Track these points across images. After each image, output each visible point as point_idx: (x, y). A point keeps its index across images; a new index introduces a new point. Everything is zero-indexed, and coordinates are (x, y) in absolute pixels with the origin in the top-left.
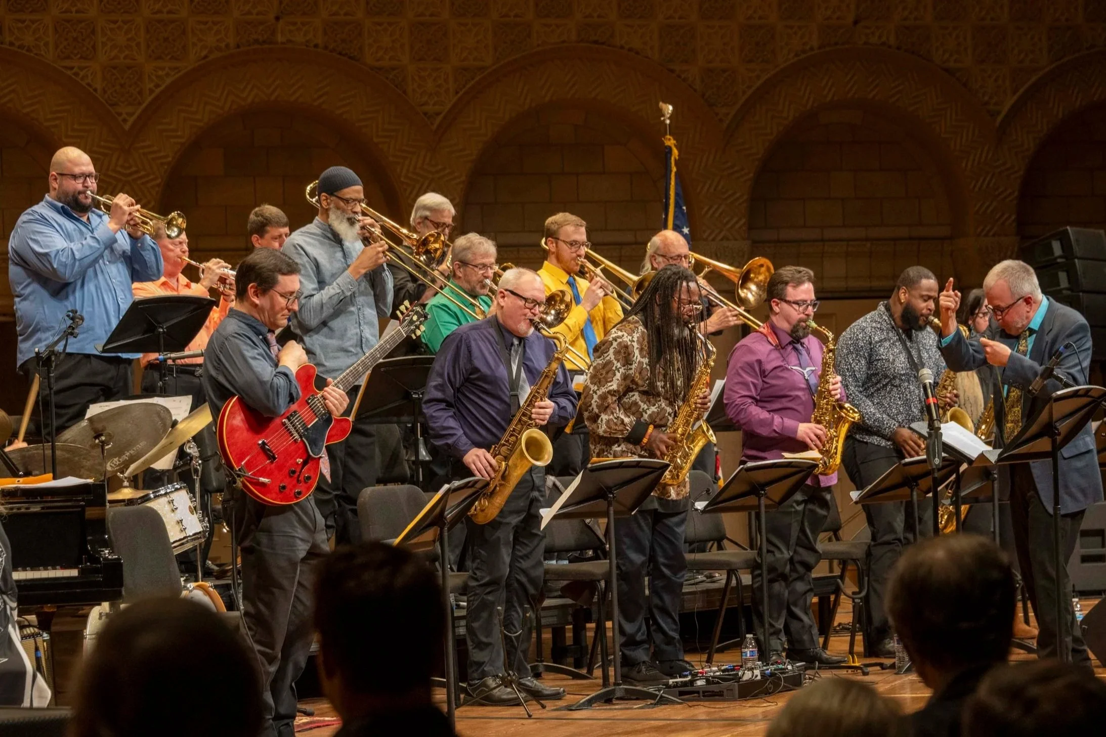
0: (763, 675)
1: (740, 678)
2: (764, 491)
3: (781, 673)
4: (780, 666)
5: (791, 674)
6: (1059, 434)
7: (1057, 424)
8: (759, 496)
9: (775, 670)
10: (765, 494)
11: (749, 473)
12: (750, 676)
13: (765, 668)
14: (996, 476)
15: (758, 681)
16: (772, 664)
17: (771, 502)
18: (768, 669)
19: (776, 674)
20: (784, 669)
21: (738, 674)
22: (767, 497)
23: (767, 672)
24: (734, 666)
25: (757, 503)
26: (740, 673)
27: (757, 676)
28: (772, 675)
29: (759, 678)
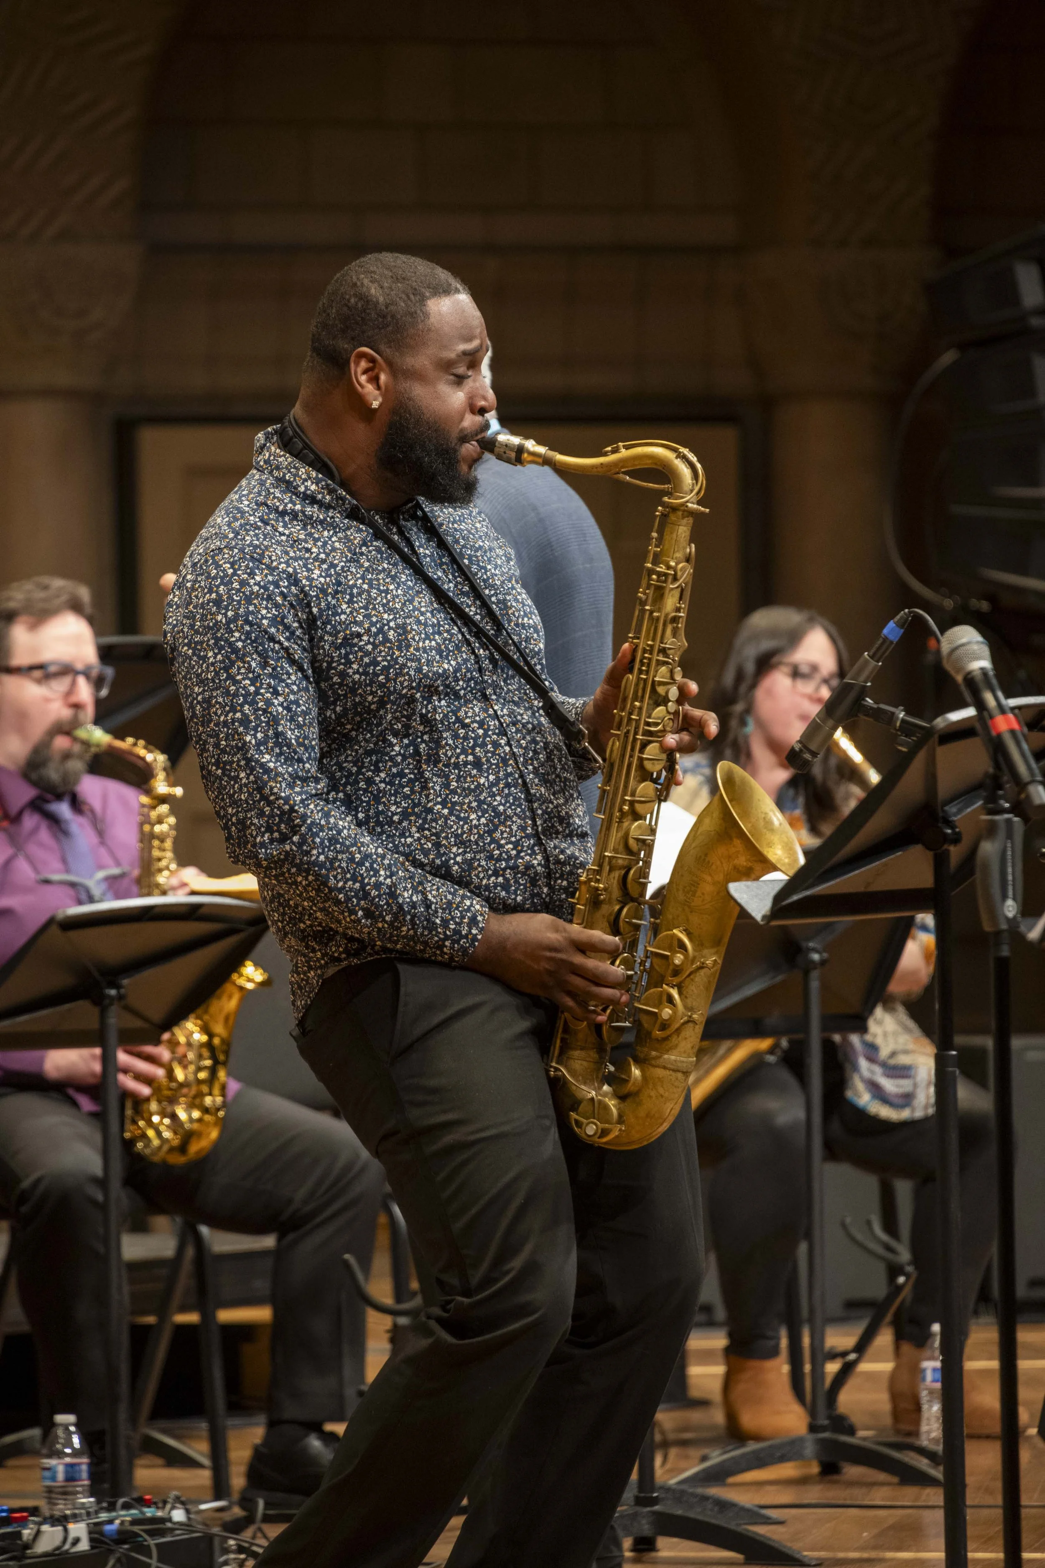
0: (96, 1535)
1: (27, 1546)
2: (118, 987)
3: (152, 1533)
4: (149, 1512)
5: (180, 1536)
6: (956, 839)
7: (952, 809)
8: (101, 1002)
9: (134, 1522)
10: (121, 997)
11: (73, 934)
12: (57, 1542)
13: (104, 1516)
14: (816, 957)
15: (82, 1557)
16: (126, 1506)
17: (138, 1023)
18: (111, 1522)
19: (137, 1535)
20: (162, 1520)
21: (19, 1535)
22: (128, 1009)
23: (108, 1528)
24: (12, 1511)
25: (94, 1024)
26: (27, 1533)
27: (77, 1541)
28: (124, 1536)
29: (84, 1546)
